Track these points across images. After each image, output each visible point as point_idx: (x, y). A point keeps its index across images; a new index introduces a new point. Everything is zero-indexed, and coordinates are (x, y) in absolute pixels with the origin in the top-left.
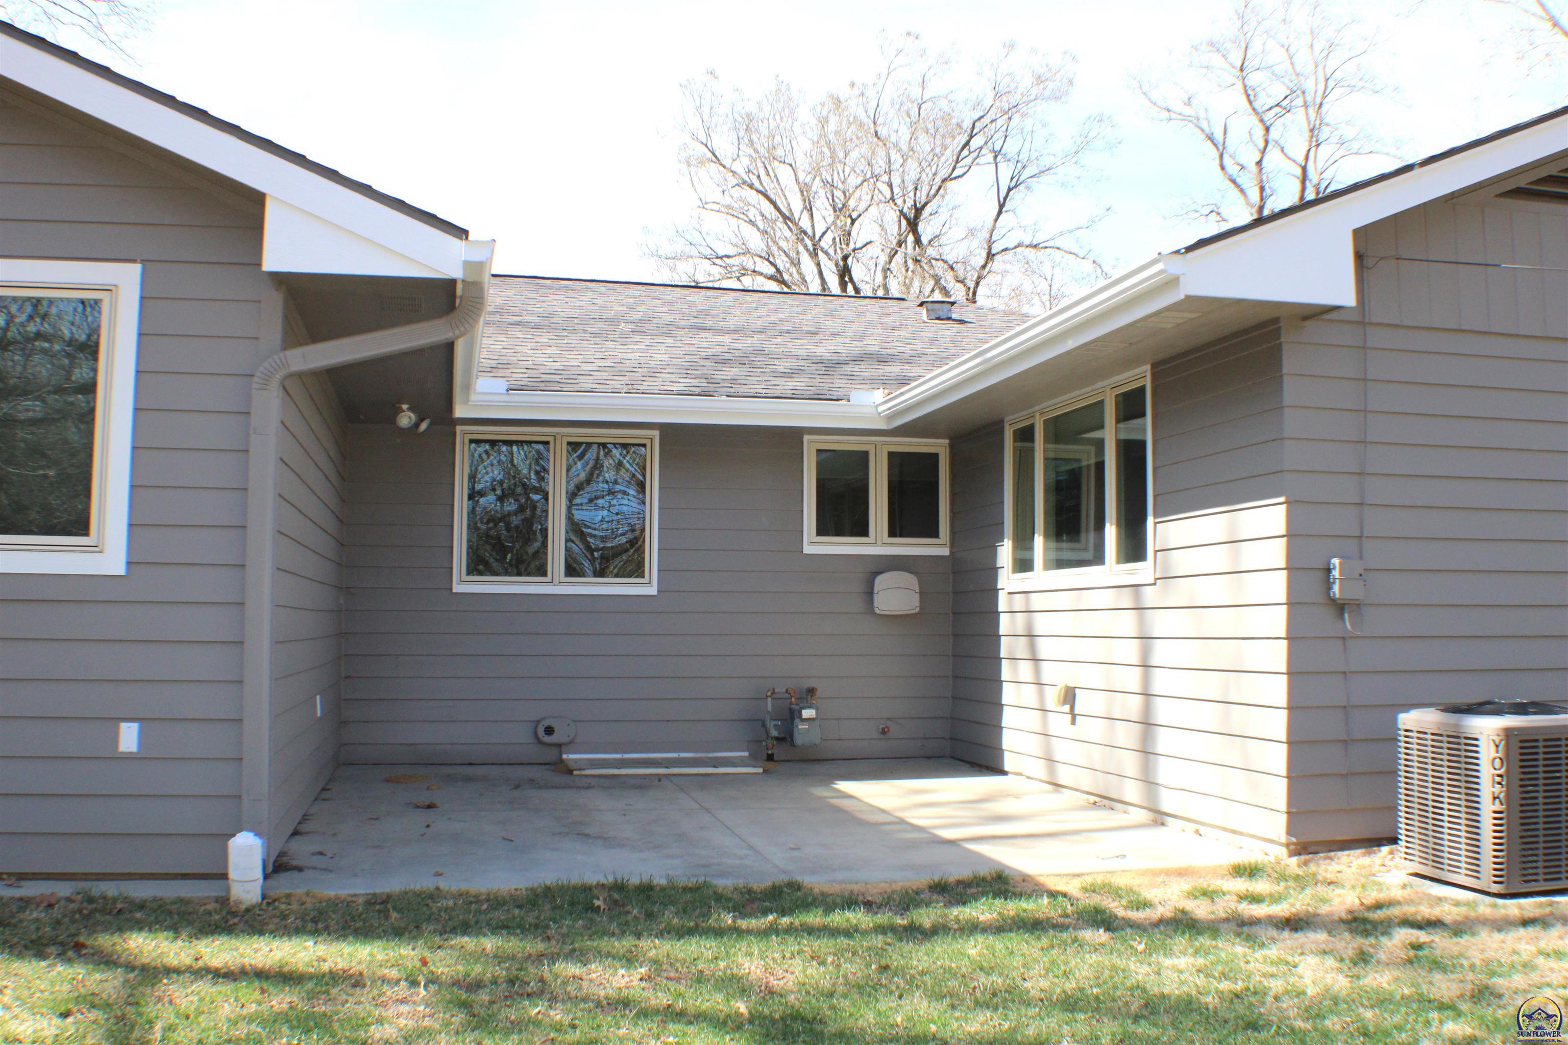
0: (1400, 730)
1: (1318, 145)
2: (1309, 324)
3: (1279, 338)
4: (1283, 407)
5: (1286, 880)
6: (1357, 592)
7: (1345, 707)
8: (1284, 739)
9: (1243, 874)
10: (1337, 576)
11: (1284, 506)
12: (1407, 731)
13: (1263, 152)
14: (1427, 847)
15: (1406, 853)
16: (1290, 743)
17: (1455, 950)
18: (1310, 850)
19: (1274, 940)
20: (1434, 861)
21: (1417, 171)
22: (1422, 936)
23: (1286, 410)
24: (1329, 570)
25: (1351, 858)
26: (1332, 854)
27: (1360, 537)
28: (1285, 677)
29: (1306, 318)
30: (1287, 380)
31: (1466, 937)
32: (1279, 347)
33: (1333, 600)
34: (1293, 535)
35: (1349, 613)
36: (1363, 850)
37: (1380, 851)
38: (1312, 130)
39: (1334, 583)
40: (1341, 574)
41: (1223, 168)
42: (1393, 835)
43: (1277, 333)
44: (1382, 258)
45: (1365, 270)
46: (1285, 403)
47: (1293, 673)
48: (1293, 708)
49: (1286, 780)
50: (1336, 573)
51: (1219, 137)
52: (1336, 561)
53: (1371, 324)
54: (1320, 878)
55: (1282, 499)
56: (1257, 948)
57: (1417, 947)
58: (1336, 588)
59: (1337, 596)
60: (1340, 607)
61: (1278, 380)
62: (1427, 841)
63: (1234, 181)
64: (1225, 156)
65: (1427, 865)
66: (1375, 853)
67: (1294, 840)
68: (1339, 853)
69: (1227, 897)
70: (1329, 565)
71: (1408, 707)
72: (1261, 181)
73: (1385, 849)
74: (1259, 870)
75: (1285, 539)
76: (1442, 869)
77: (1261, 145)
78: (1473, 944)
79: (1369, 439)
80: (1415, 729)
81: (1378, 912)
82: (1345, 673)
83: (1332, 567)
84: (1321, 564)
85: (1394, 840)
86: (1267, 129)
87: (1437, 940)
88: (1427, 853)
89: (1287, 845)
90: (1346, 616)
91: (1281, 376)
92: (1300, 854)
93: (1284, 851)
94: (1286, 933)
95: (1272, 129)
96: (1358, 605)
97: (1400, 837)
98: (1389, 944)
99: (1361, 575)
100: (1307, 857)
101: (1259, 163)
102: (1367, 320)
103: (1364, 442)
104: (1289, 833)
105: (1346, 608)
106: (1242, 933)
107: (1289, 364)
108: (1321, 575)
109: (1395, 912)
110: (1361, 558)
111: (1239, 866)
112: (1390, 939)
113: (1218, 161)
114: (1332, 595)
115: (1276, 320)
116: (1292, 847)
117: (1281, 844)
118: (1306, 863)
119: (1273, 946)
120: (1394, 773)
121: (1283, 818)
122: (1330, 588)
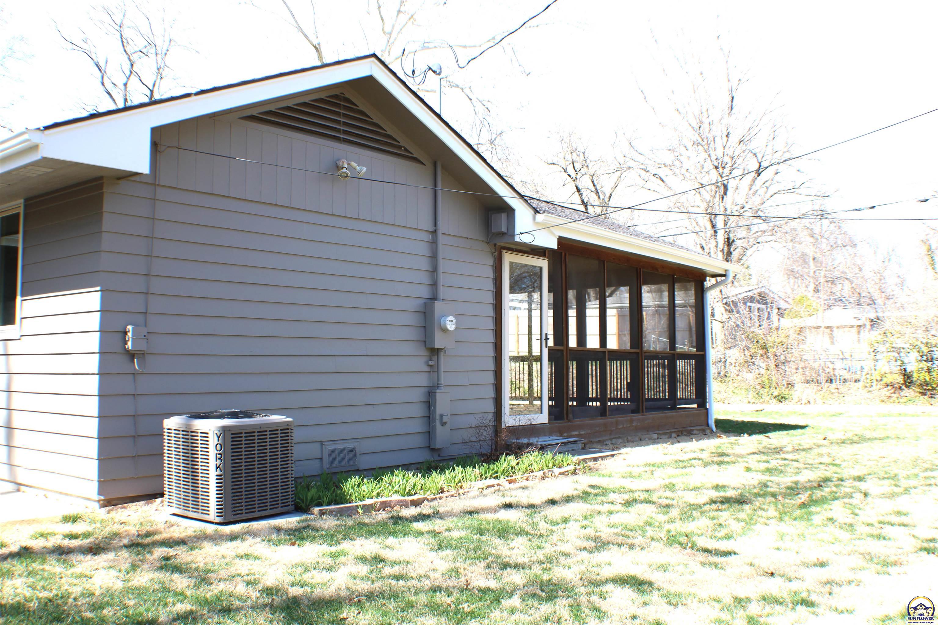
0: (164, 429)
1: (161, 78)
2: (120, 182)
3: (102, 189)
4: (101, 232)
5: (95, 523)
6: (142, 346)
7: (134, 416)
8: (96, 436)
9: (69, 521)
10: (131, 336)
11: (100, 293)
12: (169, 429)
13: (128, 79)
14: (180, 498)
15: (169, 502)
16: (99, 438)
17: (189, 559)
18: (113, 503)
19: (80, 562)
20: (184, 506)
21: (193, 98)
22: (171, 552)
23: (103, 233)
24: (126, 333)
25: (137, 506)
26: (126, 505)
27: (146, 313)
28: (97, 398)
29: (119, 178)
30: (105, 215)
31: (196, 550)
32: (102, 194)
33: (128, 351)
34: (104, 311)
35: (137, 359)
36: (145, 502)
37: (155, 502)
38: (158, 69)
39: (128, 340)
40: (133, 335)
41: (103, 84)
42: (161, 492)
43: (101, 186)
44: (169, 147)
45: (158, 153)
46: (104, 229)
47: (102, 396)
48: (102, 417)
49: (97, 461)
50: (130, 335)
51: (102, 65)
52: (130, 327)
53: (159, 185)
54: (116, 520)
55: (98, 288)
56: (68, 568)
57: (167, 559)
58: (130, 344)
59: (130, 348)
60: (131, 355)
61: (100, 214)
62: (180, 495)
63: (109, 94)
64: (105, 77)
65: (180, 508)
66: (152, 503)
67: (102, 498)
68: (130, 504)
69: (56, 537)
70: (126, 329)
71: (169, 415)
72: (126, 95)
73: (158, 500)
74: (79, 518)
75: (99, 313)
76: (189, 510)
77: (128, 73)
78: (200, 554)
79: (154, 254)
80: (173, 428)
81: (148, 539)
82: (134, 395)
83: (127, 330)
84: (122, 330)
85: (162, 495)
86: (132, 65)
87: (179, 552)
88: (180, 501)
89: (99, 501)
90: (135, 360)
91: (102, 213)
92: (106, 506)
93: (97, 505)
94: (89, 557)
95: (134, 65)
96: (144, 354)
97: (165, 492)
98: (151, 558)
99: (145, 336)
100: (110, 508)
101: (125, 85)
102: (157, 183)
103: (151, 256)
104: (100, 493)
105: (136, 355)
106: (61, 559)
107: (107, 206)
108: (121, 335)
109: (157, 537)
110: (146, 326)
111: (66, 516)
112: (152, 555)
113: (100, 79)
114: (127, 347)
115: (101, 178)
116: (101, 502)
117: (95, 501)
118: (109, 512)
119: (79, 565)
120: (162, 454)
121: (96, 484)
122: (126, 344)
